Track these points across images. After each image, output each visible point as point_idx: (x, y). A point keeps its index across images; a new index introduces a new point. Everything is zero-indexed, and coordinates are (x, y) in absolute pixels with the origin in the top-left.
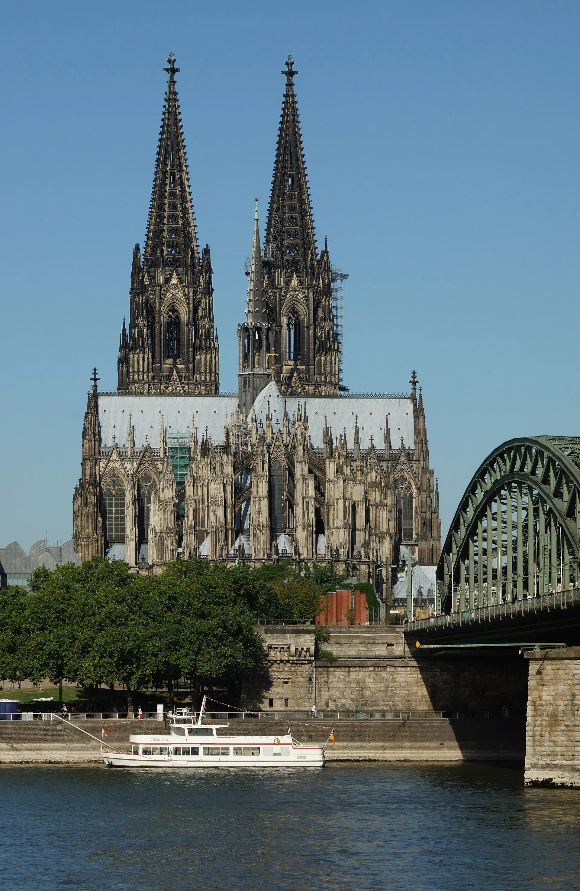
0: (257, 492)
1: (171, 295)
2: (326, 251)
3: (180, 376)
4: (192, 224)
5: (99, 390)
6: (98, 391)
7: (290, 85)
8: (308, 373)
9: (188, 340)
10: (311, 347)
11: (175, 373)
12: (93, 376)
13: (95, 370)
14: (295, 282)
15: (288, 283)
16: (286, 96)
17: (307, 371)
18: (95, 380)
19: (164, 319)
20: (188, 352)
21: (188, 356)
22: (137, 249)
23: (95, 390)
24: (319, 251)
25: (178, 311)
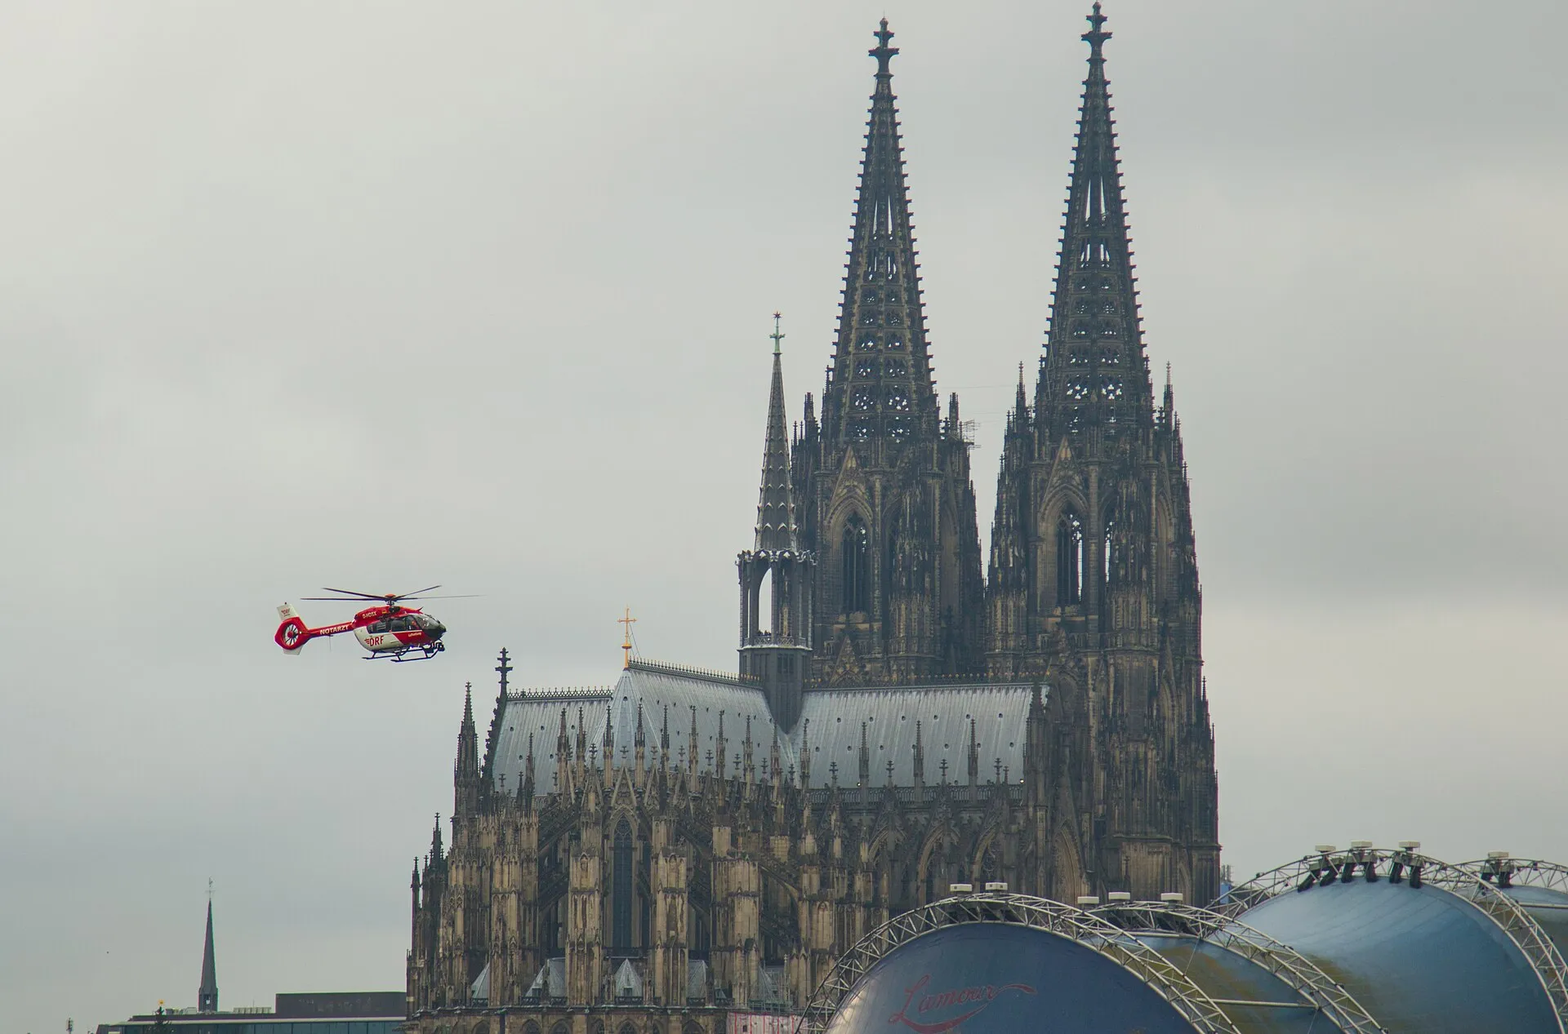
1: (845, 491)
5: (511, 689)
6: (508, 692)
8: (1087, 631)
10: (1094, 578)
11: (848, 640)
13: (504, 652)
14: (1066, 452)
17: (1087, 627)
21: (873, 606)
25: (862, 520)
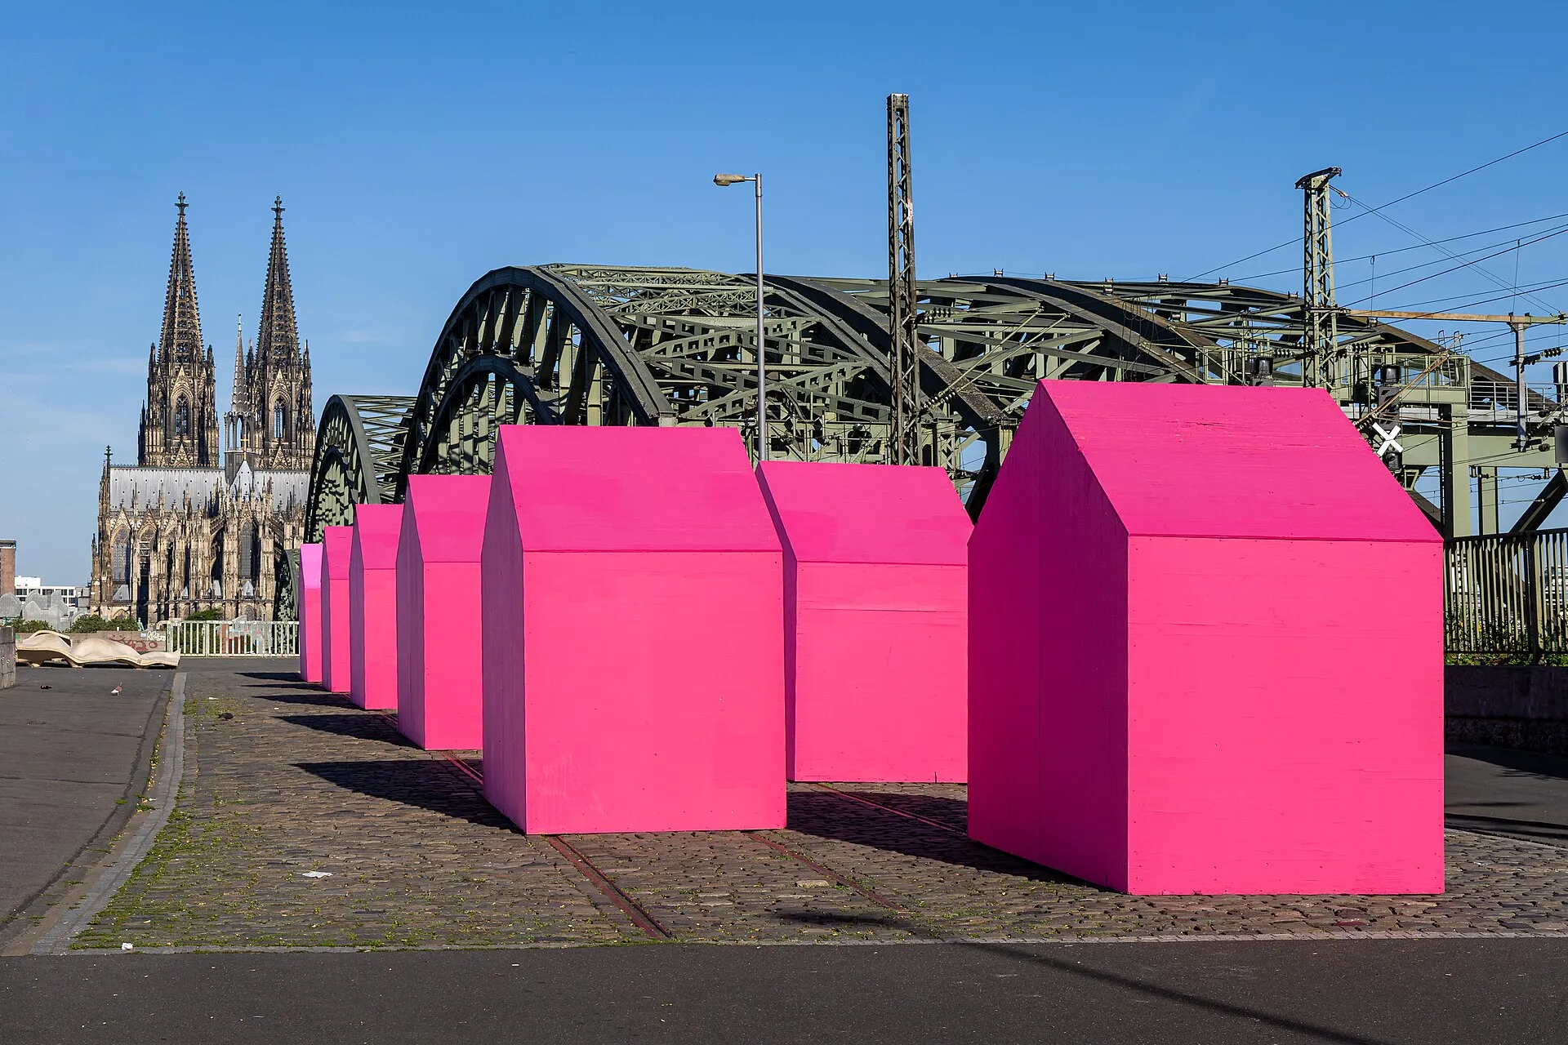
0: (228, 548)
1: (180, 385)
2: (307, 352)
3: (186, 450)
4: (198, 328)
5: (112, 464)
7: (278, 219)
8: (291, 448)
9: (194, 420)
10: (294, 428)
11: (182, 447)
12: (107, 452)
13: (109, 446)
14: (279, 376)
15: (275, 376)
16: (275, 228)
17: (290, 446)
18: (108, 455)
19: (174, 404)
20: (194, 430)
21: (194, 433)
22: (153, 348)
23: (108, 463)
24: (302, 351)
25: (185, 397)
